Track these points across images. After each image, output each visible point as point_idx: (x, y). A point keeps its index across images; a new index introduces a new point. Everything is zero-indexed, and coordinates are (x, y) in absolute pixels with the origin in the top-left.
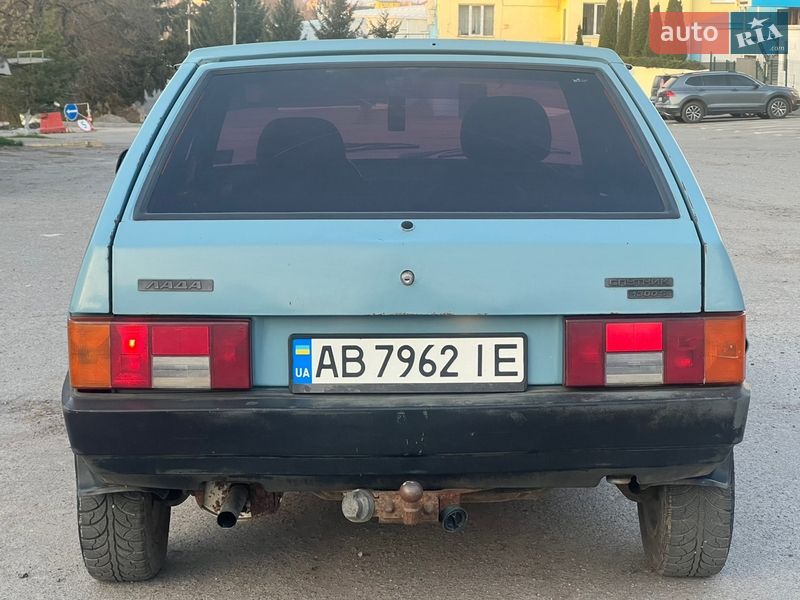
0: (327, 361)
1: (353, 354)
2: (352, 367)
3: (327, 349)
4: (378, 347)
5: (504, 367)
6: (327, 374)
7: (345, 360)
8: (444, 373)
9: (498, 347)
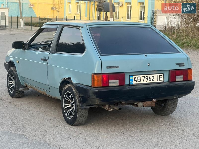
0: (135, 80)
1: (139, 78)
2: (139, 80)
3: (135, 77)
4: (143, 77)
5: (161, 79)
6: (135, 82)
7: (138, 79)
8: (152, 81)
9: (160, 76)
